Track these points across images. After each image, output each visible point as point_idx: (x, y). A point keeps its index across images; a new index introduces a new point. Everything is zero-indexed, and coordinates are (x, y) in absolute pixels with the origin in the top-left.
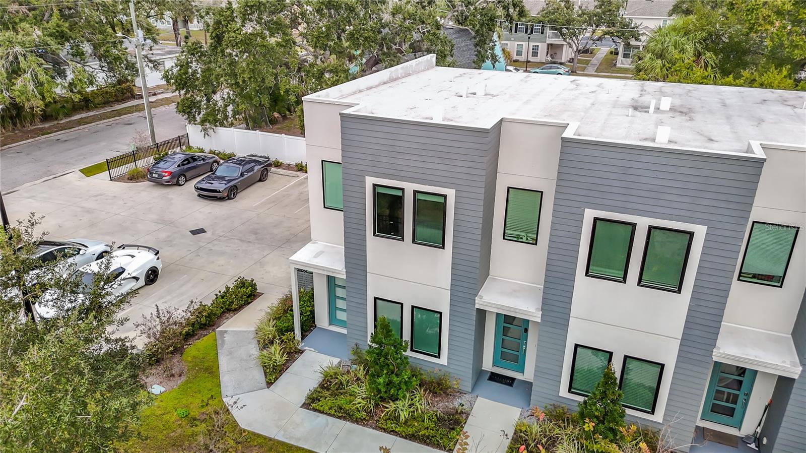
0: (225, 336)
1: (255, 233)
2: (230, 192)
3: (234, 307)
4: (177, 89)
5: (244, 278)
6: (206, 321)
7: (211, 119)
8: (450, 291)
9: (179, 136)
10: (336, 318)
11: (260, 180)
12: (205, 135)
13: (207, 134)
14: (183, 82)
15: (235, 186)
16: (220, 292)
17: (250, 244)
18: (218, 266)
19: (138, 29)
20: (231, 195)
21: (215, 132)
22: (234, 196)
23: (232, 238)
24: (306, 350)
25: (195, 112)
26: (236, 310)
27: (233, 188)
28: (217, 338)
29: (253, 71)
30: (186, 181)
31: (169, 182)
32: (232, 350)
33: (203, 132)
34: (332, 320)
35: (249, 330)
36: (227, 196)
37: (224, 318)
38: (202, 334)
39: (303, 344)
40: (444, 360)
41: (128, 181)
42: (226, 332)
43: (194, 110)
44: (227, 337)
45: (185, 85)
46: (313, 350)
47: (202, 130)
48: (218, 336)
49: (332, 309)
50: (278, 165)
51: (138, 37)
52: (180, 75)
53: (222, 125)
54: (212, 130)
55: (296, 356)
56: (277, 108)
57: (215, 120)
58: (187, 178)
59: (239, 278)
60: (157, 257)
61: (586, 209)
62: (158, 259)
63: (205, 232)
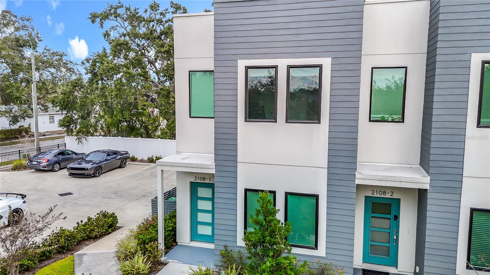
0: (83, 257)
1: (116, 193)
2: (96, 170)
3: (94, 234)
4: (60, 109)
5: (105, 211)
6: (65, 243)
7: (84, 130)
8: (327, 170)
9: (58, 144)
10: (197, 233)
11: (120, 167)
12: (79, 142)
13: (81, 142)
14: (65, 104)
15: (101, 167)
16: (82, 222)
17: (111, 199)
18: (82, 212)
19: (36, 71)
20: (96, 173)
21: (87, 140)
22: (98, 174)
23: (95, 197)
24: (169, 262)
25: (73, 127)
26: (96, 238)
27: (98, 168)
28: (75, 260)
29: (119, 90)
30: (60, 169)
31: (45, 167)
32: (91, 267)
33: (77, 141)
34: (194, 235)
35: (109, 251)
36: (93, 174)
37: (84, 245)
38: (59, 258)
39: (166, 258)
40: (321, 251)
41: (12, 171)
42: (84, 254)
43: (72, 125)
44: (85, 258)
45: (67, 106)
46: (177, 262)
47: (76, 139)
48: (76, 258)
49: (194, 223)
50: (134, 159)
51: (35, 76)
52: (64, 99)
53: (92, 135)
54: (85, 139)
55: (160, 267)
56: (133, 133)
57: (87, 131)
58: (61, 166)
59: (101, 212)
60: (23, 200)
61: (472, 54)
62: (24, 202)
63: (72, 194)
